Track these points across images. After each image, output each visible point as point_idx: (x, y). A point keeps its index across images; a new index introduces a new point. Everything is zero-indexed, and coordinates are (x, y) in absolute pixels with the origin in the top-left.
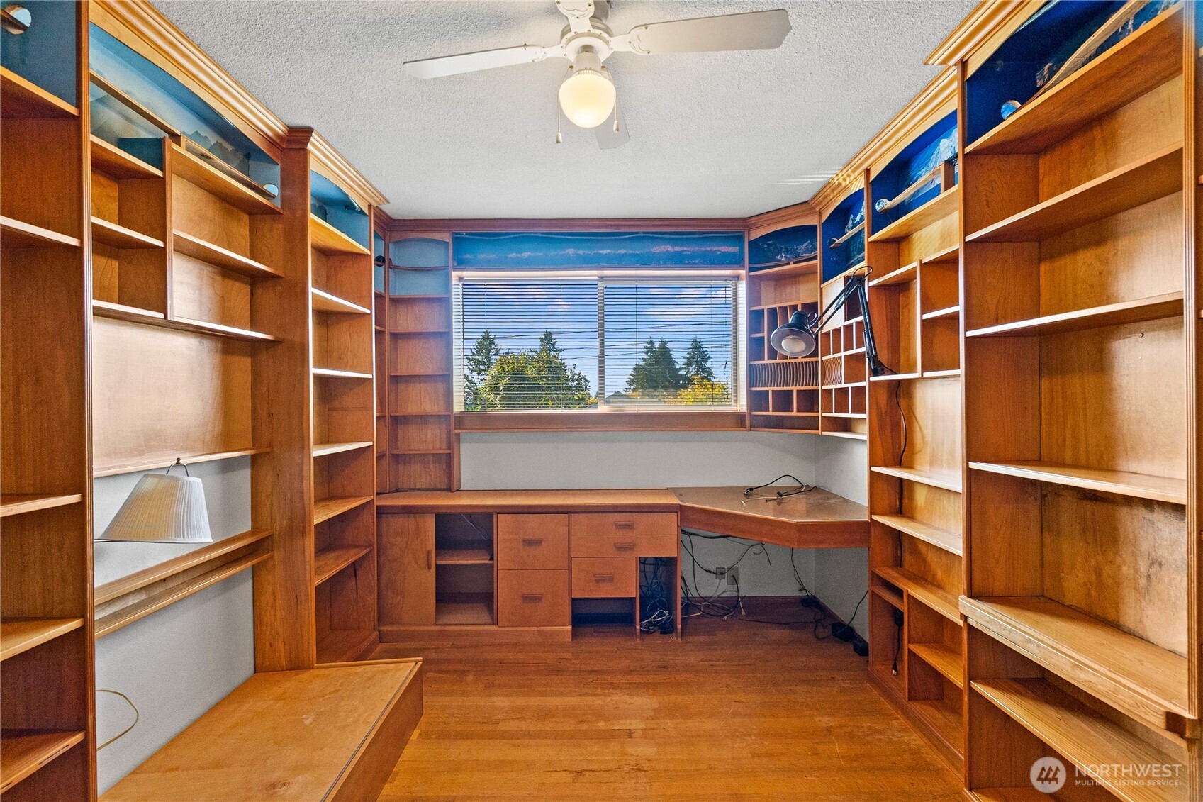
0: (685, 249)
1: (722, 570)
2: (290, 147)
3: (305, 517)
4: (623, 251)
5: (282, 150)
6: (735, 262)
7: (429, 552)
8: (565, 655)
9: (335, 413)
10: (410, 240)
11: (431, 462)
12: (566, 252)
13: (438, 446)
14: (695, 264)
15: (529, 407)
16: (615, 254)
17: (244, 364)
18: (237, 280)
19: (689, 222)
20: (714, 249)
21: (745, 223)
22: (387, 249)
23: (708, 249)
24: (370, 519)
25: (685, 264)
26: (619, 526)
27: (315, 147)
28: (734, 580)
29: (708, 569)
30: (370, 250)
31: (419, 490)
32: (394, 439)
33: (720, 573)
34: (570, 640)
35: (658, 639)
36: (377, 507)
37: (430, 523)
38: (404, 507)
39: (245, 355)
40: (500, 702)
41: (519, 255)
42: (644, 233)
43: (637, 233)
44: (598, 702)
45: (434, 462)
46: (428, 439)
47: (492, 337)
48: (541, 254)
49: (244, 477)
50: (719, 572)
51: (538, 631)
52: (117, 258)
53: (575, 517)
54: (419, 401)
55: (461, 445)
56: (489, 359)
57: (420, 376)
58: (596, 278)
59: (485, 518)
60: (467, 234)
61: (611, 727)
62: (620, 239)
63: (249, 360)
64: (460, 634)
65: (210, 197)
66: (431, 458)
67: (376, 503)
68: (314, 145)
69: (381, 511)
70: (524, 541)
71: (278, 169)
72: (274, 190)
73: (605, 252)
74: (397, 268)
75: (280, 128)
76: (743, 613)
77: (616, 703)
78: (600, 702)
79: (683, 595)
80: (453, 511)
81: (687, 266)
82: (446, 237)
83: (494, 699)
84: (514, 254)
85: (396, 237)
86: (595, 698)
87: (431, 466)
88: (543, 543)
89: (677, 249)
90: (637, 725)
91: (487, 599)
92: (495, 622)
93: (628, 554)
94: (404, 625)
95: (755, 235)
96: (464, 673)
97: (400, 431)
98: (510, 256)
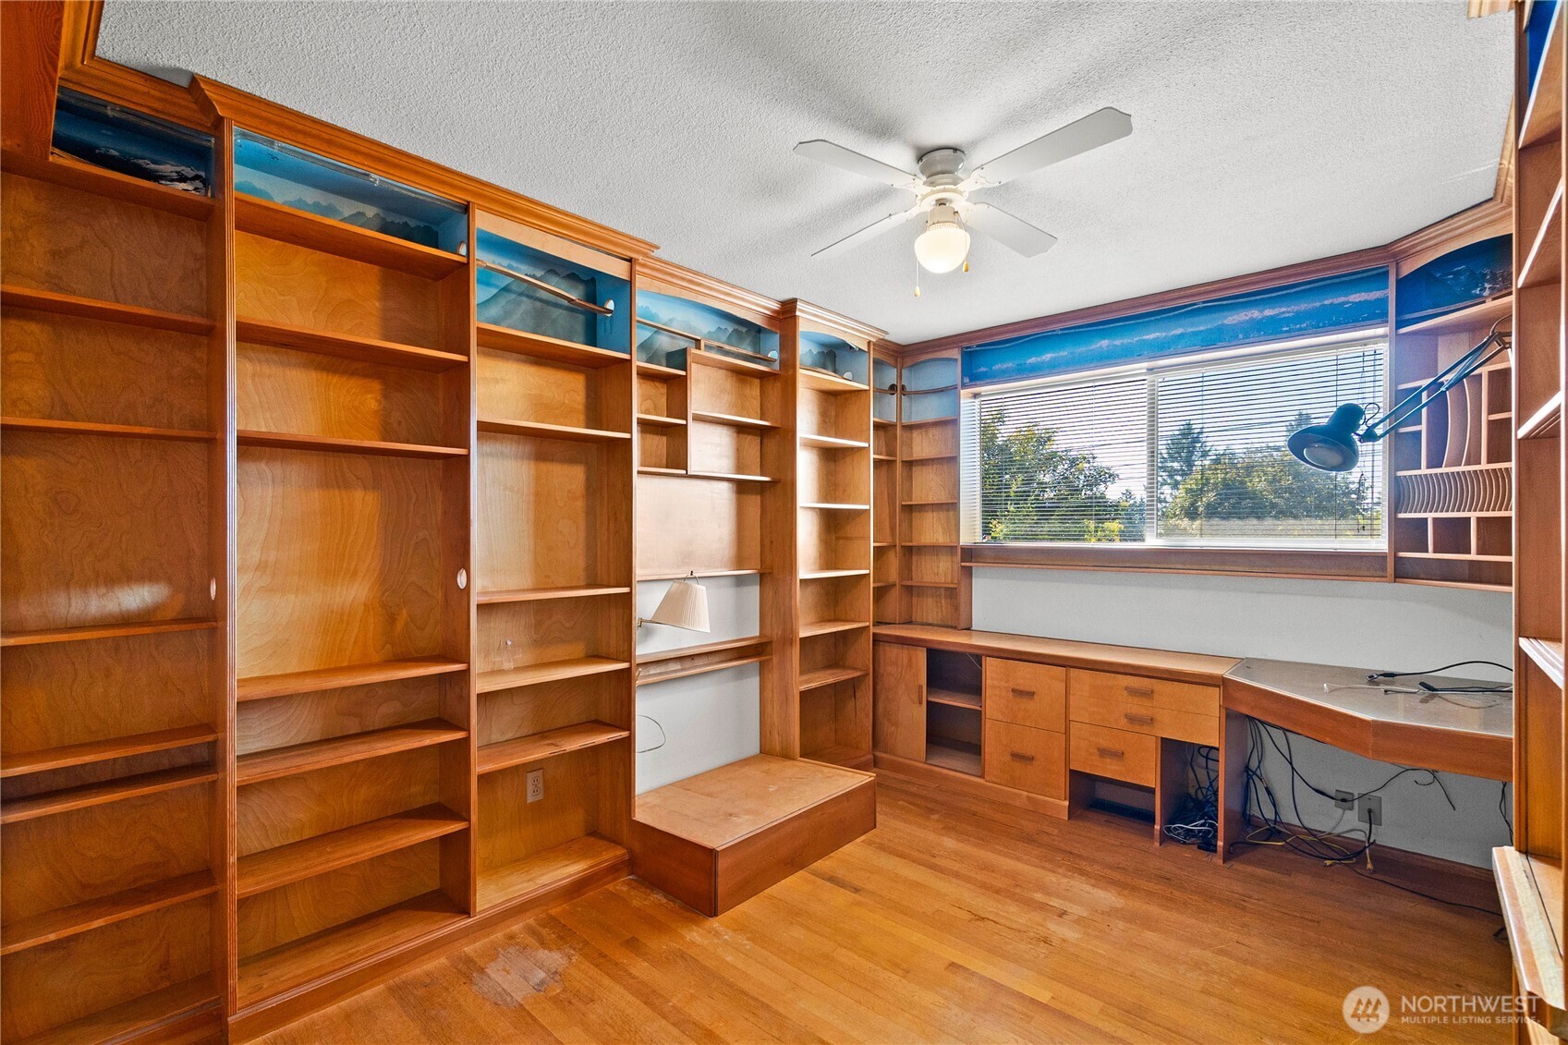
0: (1283, 309)
1: (1346, 797)
2: (786, 316)
3: (793, 631)
4: (1179, 331)
5: (780, 321)
6: (1373, 314)
7: (921, 687)
8: (1049, 830)
9: (841, 542)
10: (922, 362)
11: (943, 597)
12: (1099, 345)
13: (949, 580)
14: (1301, 329)
15: (1060, 539)
16: (1166, 337)
17: (754, 502)
18: (749, 434)
19: (1276, 274)
20: (1342, 299)
21: (1390, 252)
22: (900, 376)
23: (1326, 302)
24: (866, 644)
25: (1282, 332)
26: (1132, 692)
27: (802, 312)
28: (1372, 817)
29: (1320, 788)
30: (869, 385)
31: (931, 625)
32: (906, 569)
33: (1344, 800)
34: (1067, 818)
35: (1189, 853)
36: (874, 634)
37: (921, 657)
38: (897, 637)
39: (757, 494)
40: (949, 843)
41: (1039, 359)
42: (1204, 302)
43: (1195, 304)
44: (1051, 878)
45: (946, 598)
46: (938, 571)
47: (1196, 431)
48: (1066, 353)
49: (754, 592)
50: (1341, 796)
51: (1028, 797)
52: (665, 435)
53: (1074, 673)
54: (930, 531)
55: (973, 580)
56: (1190, 464)
57: (932, 504)
58: (1145, 371)
59: (975, 659)
60: (977, 346)
61: (1045, 901)
62: (1167, 317)
63: (759, 497)
64: (946, 778)
65: (729, 373)
66: (943, 593)
67: (872, 630)
68: (801, 311)
69: (877, 639)
70: (1013, 691)
71: (778, 336)
72: (774, 354)
73: (1151, 336)
74: (911, 393)
75: (776, 306)
76: (1369, 866)
77: (1071, 887)
78: (1054, 879)
79: (1237, 806)
80: (942, 647)
81: (1285, 335)
82: (955, 354)
83: (945, 839)
84: (1033, 359)
85: (909, 362)
86: (1050, 874)
87: (943, 601)
88: (1035, 697)
89: (1268, 312)
90: (1076, 910)
91: (973, 748)
92: (982, 777)
93: (1146, 729)
94: (898, 756)
95: (1408, 268)
96: (932, 811)
97: (914, 563)
98: (1029, 361)
